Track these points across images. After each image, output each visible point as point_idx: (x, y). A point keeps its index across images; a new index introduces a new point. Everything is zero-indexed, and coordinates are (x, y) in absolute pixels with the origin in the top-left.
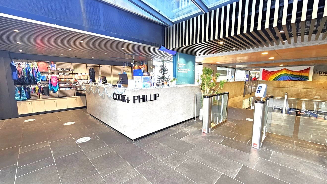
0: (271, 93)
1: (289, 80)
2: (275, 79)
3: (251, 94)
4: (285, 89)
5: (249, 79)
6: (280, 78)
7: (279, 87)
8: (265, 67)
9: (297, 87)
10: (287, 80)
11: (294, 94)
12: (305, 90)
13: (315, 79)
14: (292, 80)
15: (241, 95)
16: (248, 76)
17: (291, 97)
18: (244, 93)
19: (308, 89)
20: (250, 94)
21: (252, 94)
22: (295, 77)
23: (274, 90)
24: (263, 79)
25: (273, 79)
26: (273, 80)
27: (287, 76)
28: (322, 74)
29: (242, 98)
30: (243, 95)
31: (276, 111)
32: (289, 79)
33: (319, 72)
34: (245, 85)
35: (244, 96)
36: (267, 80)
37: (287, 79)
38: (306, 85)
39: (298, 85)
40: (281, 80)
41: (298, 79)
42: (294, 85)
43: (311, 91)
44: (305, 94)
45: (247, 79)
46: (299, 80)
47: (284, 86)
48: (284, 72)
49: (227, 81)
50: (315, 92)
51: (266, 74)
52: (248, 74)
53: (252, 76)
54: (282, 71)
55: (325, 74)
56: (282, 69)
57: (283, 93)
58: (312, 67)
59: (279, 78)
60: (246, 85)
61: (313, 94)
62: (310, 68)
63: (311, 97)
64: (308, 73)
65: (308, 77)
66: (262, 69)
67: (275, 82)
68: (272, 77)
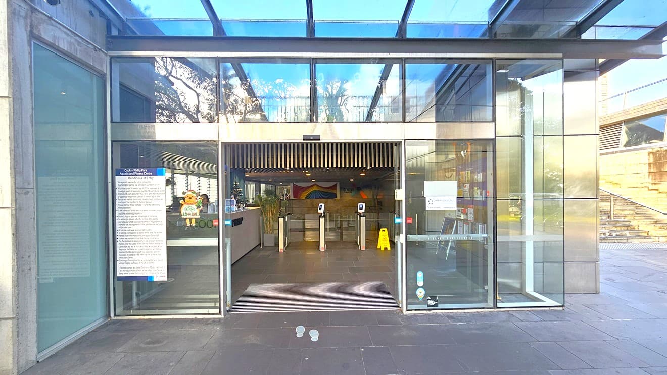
2: (307, 197)
6: (312, 195)
7: (313, 206)
8: (296, 182)
9: (329, 206)
13: (342, 197)
19: (338, 208)
22: (325, 194)
26: (305, 198)
27: (319, 193)
32: (321, 197)
33: (344, 189)
36: (300, 199)
39: (330, 204)
40: (313, 198)
43: (340, 210)
46: (330, 198)
48: (315, 188)
51: (297, 191)
54: (313, 187)
56: (313, 184)
58: (338, 183)
62: (336, 184)
64: (336, 189)
65: (336, 194)
66: (292, 184)
67: (309, 201)
68: (305, 194)
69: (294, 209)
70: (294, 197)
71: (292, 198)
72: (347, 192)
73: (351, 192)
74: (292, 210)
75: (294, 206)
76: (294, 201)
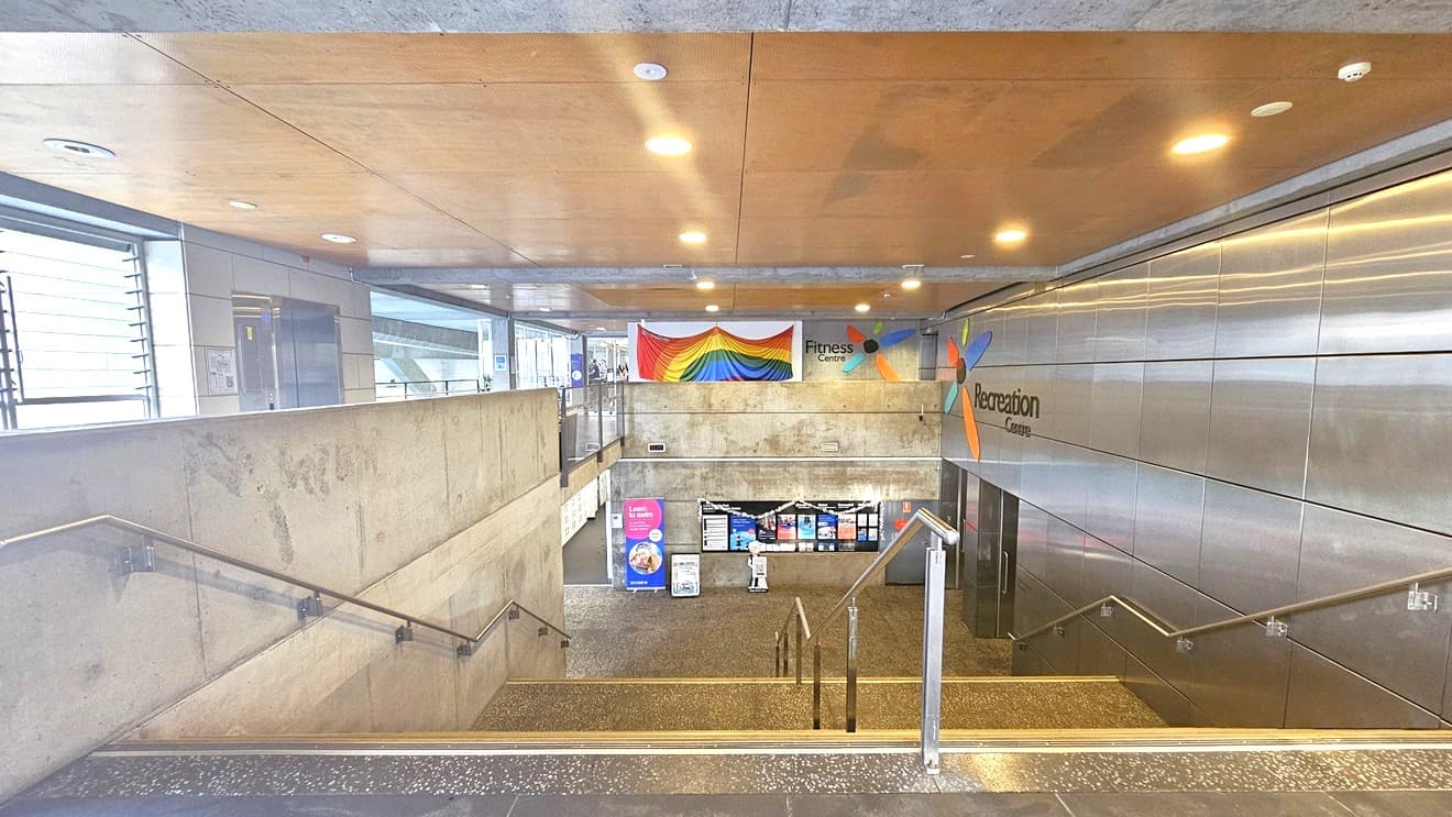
0: (682, 439)
1: (737, 380)
2: (690, 375)
3: (600, 459)
4: (732, 416)
5: (584, 375)
6: (704, 368)
7: (709, 410)
8: (650, 317)
9: (769, 407)
10: (727, 380)
11: (763, 437)
12: (792, 420)
13: (810, 374)
14: (747, 379)
15: (542, 478)
16: (580, 361)
17: (755, 451)
18: (565, 465)
19: (804, 416)
20: (594, 461)
21: (604, 453)
22: (752, 364)
23: (692, 425)
24: (642, 374)
25: (680, 374)
26: (682, 378)
27: (728, 361)
28: (827, 354)
29: (554, 496)
30: (557, 479)
31: (708, 522)
32: (736, 375)
33: (820, 345)
34: (564, 409)
35: (564, 483)
36: (662, 382)
37: (728, 376)
38: (794, 398)
39: (771, 400)
40: (708, 379)
41: (764, 373)
42: (758, 398)
43: (812, 424)
44: (796, 438)
45: (578, 375)
46: (767, 377)
47: (724, 407)
48: (715, 344)
49: (482, 386)
50: (824, 427)
51: (653, 351)
52: (581, 353)
53: (595, 361)
54: (710, 338)
55: (834, 355)
56: (708, 329)
57: (726, 439)
58: (798, 326)
59: (700, 371)
60: (568, 414)
61: (818, 435)
62: (792, 328)
63: (815, 448)
64: (789, 348)
65: (790, 365)
66: (633, 328)
67: (692, 386)
68: (678, 365)
69: (638, 418)
70: (642, 376)
71: (634, 376)
72: (827, 359)
73: (843, 359)
74: (632, 421)
75: (638, 406)
76: (637, 390)
